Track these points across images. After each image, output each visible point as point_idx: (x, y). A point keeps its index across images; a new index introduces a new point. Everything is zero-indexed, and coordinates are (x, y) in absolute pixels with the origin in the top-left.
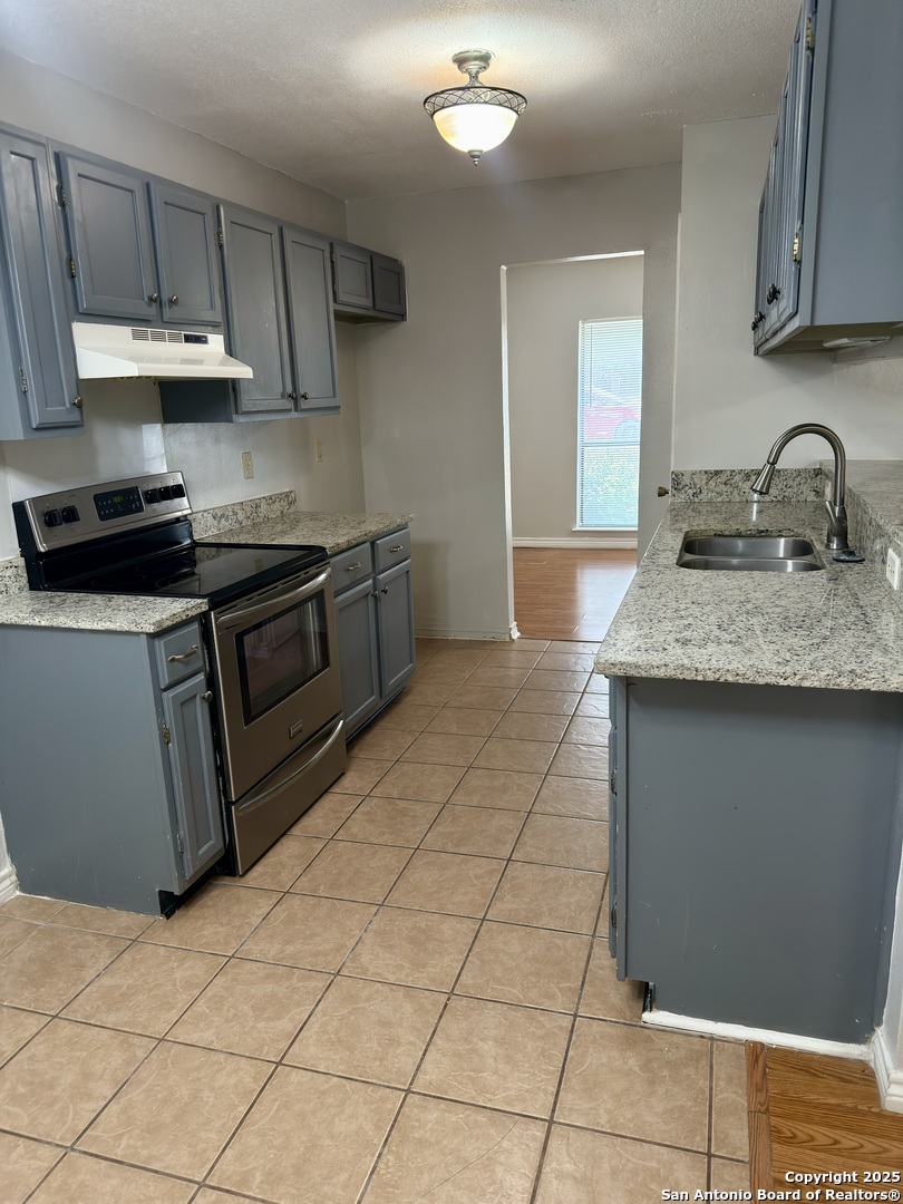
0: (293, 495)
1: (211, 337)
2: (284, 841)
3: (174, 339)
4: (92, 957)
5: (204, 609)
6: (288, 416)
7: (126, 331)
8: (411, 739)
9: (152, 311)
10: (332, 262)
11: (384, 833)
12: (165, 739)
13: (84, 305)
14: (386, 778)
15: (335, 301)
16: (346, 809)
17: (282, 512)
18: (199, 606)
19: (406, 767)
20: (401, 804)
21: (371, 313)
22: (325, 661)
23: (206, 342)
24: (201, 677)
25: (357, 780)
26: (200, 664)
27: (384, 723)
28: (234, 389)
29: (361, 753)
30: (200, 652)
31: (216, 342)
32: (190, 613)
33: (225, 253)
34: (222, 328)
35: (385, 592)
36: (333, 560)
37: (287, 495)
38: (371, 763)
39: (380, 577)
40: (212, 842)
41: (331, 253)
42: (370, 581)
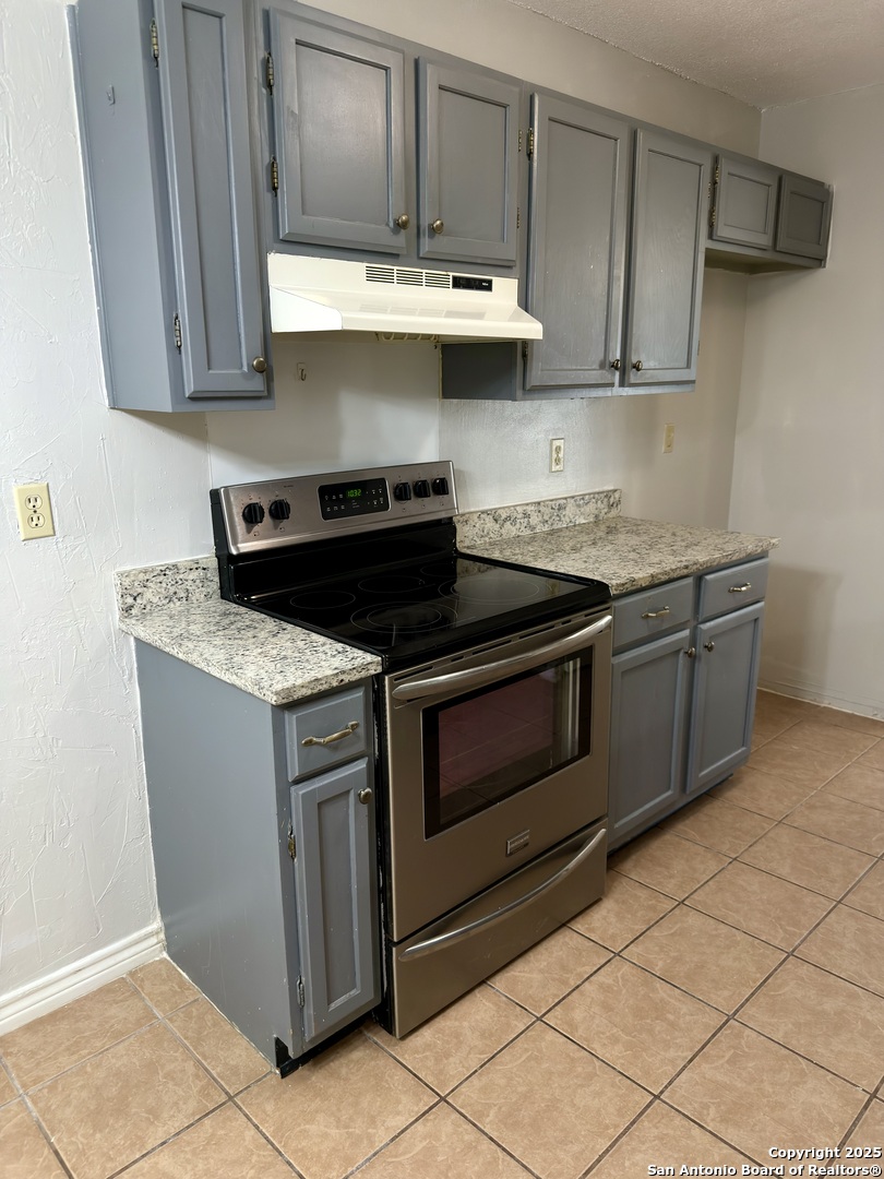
0: (617, 495)
1: (496, 281)
2: (477, 993)
3: (433, 282)
4: (176, 1103)
5: (373, 672)
6: (608, 392)
7: (357, 269)
8: (713, 867)
9: (399, 241)
10: (714, 183)
11: (615, 1040)
12: (289, 850)
13: (285, 231)
14: (655, 932)
15: (710, 236)
16: (579, 970)
17: (596, 516)
18: (365, 667)
19: (693, 920)
20: (663, 991)
21: (769, 256)
22: (584, 746)
23: (489, 288)
24: (362, 765)
25: (613, 919)
26: (361, 746)
27: (685, 827)
28: (524, 356)
29: (636, 870)
30: (361, 731)
31: (506, 289)
32: (347, 678)
33: (535, 164)
34: (517, 270)
35: (710, 649)
36: (615, 604)
37: (608, 495)
38: (643, 894)
39: (704, 627)
40: (354, 992)
41: (715, 169)
42: (686, 633)
